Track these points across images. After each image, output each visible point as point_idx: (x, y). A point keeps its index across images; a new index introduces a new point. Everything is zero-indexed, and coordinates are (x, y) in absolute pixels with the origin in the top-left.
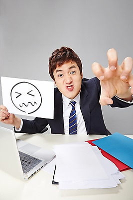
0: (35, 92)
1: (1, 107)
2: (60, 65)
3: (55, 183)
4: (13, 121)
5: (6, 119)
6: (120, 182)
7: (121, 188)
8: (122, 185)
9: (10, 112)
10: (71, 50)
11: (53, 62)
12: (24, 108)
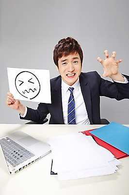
0: (34, 80)
1: (8, 93)
2: (66, 55)
3: (53, 173)
4: (18, 107)
5: (12, 104)
6: (117, 169)
7: (119, 174)
8: (119, 171)
9: (15, 98)
10: (76, 42)
11: (60, 51)
12: (26, 94)
